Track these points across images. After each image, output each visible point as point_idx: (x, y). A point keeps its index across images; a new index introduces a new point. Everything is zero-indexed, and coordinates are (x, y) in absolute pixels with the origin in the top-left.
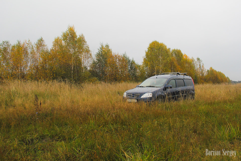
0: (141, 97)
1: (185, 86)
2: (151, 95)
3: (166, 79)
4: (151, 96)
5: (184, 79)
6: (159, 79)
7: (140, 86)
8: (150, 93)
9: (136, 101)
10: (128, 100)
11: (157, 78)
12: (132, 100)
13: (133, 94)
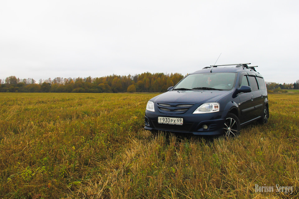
3: (234, 74)
5: (256, 76)
6: (217, 74)
8: (215, 102)
9: (182, 122)
10: (161, 120)
11: (211, 72)
12: (171, 118)
13: (172, 106)
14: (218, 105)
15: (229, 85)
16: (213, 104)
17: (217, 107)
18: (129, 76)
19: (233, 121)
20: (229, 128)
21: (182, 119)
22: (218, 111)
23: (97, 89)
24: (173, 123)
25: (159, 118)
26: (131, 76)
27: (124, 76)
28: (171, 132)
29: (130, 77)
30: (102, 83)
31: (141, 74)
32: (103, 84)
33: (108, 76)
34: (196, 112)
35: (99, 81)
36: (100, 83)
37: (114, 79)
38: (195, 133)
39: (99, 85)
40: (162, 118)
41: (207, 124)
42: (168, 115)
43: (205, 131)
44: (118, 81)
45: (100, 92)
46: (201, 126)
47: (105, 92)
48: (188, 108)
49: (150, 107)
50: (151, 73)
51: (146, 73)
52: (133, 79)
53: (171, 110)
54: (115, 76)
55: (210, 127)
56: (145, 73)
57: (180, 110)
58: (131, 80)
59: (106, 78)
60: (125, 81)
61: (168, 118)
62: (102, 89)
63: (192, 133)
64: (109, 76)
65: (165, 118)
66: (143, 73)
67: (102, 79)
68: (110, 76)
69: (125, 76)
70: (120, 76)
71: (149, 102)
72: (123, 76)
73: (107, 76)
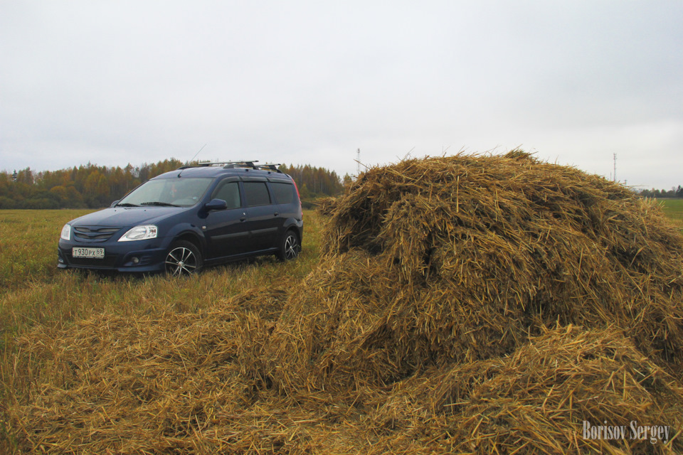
0: (121, 240)
1: (271, 202)
2: (152, 231)
3: (210, 180)
4: (155, 235)
5: (269, 181)
6: (187, 180)
7: (123, 202)
8: (152, 224)
9: (103, 254)
10: (76, 253)
11: (179, 176)
12: (89, 249)
13: (92, 231)
14: (156, 228)
15: (195, 198)
16: (148, 228)
17: (155, 231)
18: (129, 167)
19: (187, 252)
20: (181, 263)
21: (103, 250)
22: (155, 236)
23: (46, 200)
24: (91, 255)
25: (74, 249)
26: (132, 168)
27: (116, 167)
28: (92, 270)
29: (131, 171)
30: (61, 185)
31: (156, 163)
32: (62, 187)
33: (75, 168)
34: (123, 239)
35: (52, 179)
36: (55, 186)
37: (90, 176)
38: (121, 270)
39: (53, 189)
40: (77, 249)
41: (138, 255)
42: (85, 244)
43: (135, 265)
44: (100, 181)
45: (54, 207)
46: (130, 258)
47: (66, 208)
48: (113, 234)
49: (66, 234)
50: (181, 161)
51: (169, 160)
52: (137, 175)
53: (91, 237)
54: (92, 169)
55: (142, 260)
56: (166, 161)
57: (103, 237)
58: (133, 176)
59: (70, 171)
60: (117, 180)
61: (85, 249)
62: (59, 200)
63: (117, 270)
64: (78, 169)
65: (81, 248)
66: (163, 161)
67: (60, 174)
68: (81, 168)
69: (119, 169)
70: (105, 167)
71: (66, 225)
72: (113, 168)
73: (73, 168)
